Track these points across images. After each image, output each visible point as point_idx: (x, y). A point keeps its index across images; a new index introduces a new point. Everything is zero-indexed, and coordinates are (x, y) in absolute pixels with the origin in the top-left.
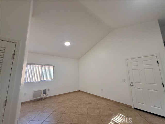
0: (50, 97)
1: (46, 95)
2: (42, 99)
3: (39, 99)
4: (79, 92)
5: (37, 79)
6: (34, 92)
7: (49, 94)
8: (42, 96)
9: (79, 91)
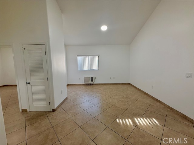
0: (97, 84)
1: (94, 82)
2: (91, 84)
3: (89, 84)
5: (86, 68)
6: (85, 78)
7: (96, 82)
8: (90, 82)
9: (129, 84)
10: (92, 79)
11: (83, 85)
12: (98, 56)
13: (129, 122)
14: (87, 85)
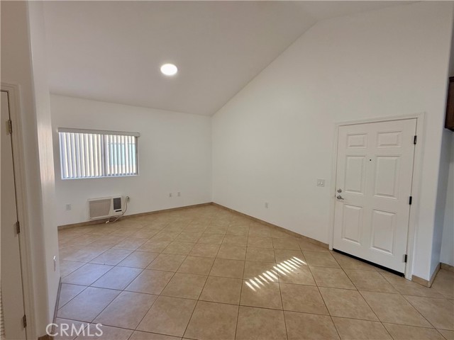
0: (133, 217)
1: (123, 211)
2: (113, 220)
3: (106, 219)
4: (212, 207)
6: (91, 203)
7: (129, 209)
8: (113, 213)
9: (212, 204)
10: (117, 203)
11: (84, 225)
12: (136, 138)
13: (269, 276)
14: (101, 223)
